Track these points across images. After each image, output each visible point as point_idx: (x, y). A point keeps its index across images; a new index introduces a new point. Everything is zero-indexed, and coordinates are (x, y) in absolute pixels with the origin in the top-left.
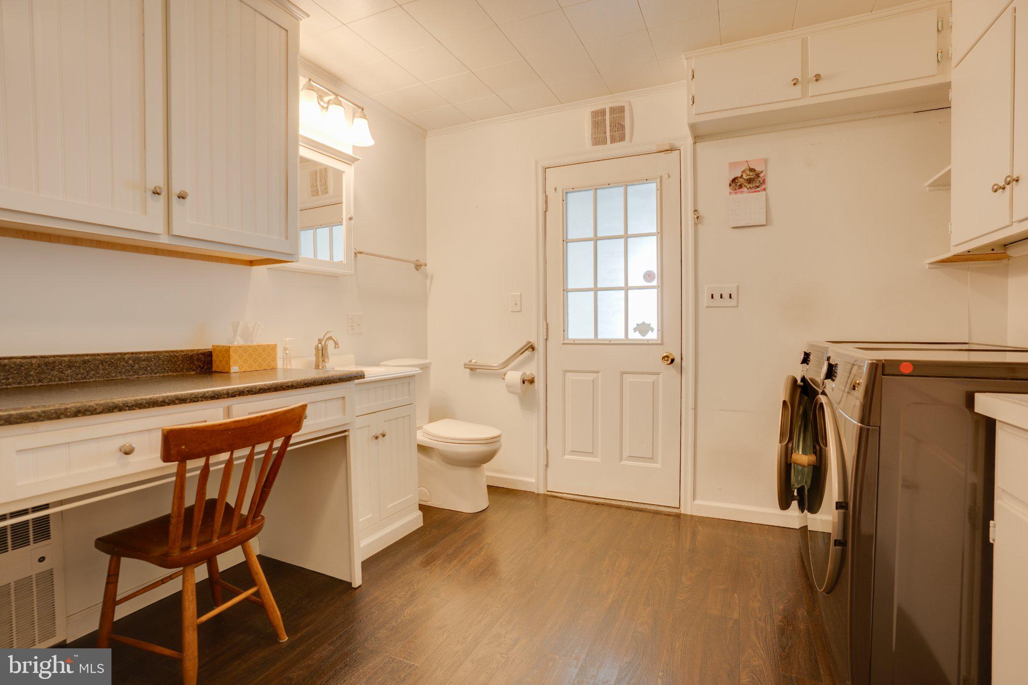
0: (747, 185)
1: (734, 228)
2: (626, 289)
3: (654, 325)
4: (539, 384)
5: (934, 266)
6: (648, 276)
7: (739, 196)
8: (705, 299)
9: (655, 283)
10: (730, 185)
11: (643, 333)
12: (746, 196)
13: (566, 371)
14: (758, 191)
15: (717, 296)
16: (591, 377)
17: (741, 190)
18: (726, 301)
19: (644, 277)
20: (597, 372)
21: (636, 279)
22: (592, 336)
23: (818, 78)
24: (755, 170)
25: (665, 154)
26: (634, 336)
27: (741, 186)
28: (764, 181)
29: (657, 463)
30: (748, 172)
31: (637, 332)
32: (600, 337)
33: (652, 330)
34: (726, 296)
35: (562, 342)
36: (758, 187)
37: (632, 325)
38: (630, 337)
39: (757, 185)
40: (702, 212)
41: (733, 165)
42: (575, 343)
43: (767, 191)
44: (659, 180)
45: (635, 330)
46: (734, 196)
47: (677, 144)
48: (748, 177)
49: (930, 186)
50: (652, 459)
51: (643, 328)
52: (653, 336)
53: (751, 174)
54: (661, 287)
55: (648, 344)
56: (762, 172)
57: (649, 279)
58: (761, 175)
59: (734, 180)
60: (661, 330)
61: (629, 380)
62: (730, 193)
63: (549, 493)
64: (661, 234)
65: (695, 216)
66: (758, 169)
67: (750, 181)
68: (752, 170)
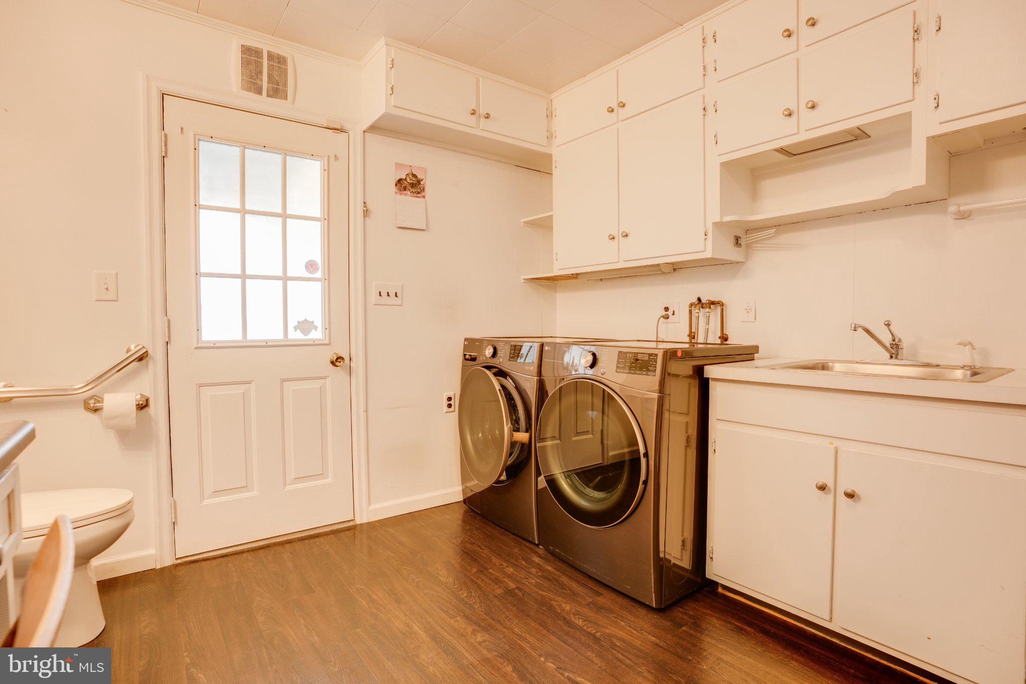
0: (410, 188)
1: (400, 228)
2: (285, 278)
3: (318, 322)
4: (157, 409)
5: (526, 281)
6: (311, 266)
7: (403, 197)
8: (373, 297)
9: (318, 274)
10: (396, 185)
11: (306, 332)
12: (408, 199)
13: (201, 385)
14: (419, 197)
15: (384, 294)
16: (241, 389)
17: (405, 192)
18: (392, 300)
19: (306, 267)
20: (249, 383)
21: (296, 268)
22: (238, 336)
23: (487, 116)
24: (416, 177)
25: (333, 132)
26: (295, 335)
27: (405, 189)
28: (424, 189)
29: (328, 478)
30: (411, 176)
31: (298, 331)
32: (249, 337)
33: (316, 328)
34: (392, 294)
35: (195, 345)
36: (419, 193)
37: (292, 324)
38: (290, 337)
39: (419, 191)
40: (369, 206)
41: (399, 166)
42: (215, 346)
43: (426, 199)
44: (326, 159)
45: (296, 328)
46: (398, 196)
47: (347, 126)
48: (411, 181)
49: (526, 223)
50: (321, 475)
51: (305, 326)
52: (317, 335)
53: (414, 179)
54: (328, 280)
55: (314, 344)
56: (422, 180)
57: (312, 269)
58: (422, 183)
59: (400, 181)
60: (328, 328)
61: (291, 388)
62: (396, 192)
63: (179, 561)
64: (327, 219)
65: (365, 209)
66: (419, 176)
67: (413, 185)
68: (414, 176)
